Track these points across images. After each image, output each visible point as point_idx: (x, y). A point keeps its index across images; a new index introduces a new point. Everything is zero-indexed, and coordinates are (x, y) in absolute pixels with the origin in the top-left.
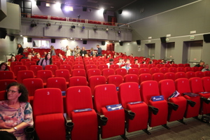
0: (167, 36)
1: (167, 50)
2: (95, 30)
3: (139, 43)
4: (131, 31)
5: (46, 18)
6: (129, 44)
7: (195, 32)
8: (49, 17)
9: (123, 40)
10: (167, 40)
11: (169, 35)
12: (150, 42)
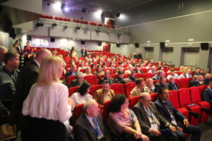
0: (167, 41)
1: (164, 53)
2: (98, 32)
3: (137, 45)
4: (129, 34)
5: (51, 18)
6: (126, 46)
7: (192, 40)
8: (54, 16)
9: (121, 42)
10: (166, 45)
11: (168, 41)
12: (148, 45)
